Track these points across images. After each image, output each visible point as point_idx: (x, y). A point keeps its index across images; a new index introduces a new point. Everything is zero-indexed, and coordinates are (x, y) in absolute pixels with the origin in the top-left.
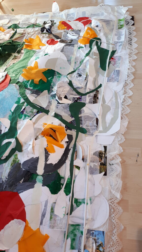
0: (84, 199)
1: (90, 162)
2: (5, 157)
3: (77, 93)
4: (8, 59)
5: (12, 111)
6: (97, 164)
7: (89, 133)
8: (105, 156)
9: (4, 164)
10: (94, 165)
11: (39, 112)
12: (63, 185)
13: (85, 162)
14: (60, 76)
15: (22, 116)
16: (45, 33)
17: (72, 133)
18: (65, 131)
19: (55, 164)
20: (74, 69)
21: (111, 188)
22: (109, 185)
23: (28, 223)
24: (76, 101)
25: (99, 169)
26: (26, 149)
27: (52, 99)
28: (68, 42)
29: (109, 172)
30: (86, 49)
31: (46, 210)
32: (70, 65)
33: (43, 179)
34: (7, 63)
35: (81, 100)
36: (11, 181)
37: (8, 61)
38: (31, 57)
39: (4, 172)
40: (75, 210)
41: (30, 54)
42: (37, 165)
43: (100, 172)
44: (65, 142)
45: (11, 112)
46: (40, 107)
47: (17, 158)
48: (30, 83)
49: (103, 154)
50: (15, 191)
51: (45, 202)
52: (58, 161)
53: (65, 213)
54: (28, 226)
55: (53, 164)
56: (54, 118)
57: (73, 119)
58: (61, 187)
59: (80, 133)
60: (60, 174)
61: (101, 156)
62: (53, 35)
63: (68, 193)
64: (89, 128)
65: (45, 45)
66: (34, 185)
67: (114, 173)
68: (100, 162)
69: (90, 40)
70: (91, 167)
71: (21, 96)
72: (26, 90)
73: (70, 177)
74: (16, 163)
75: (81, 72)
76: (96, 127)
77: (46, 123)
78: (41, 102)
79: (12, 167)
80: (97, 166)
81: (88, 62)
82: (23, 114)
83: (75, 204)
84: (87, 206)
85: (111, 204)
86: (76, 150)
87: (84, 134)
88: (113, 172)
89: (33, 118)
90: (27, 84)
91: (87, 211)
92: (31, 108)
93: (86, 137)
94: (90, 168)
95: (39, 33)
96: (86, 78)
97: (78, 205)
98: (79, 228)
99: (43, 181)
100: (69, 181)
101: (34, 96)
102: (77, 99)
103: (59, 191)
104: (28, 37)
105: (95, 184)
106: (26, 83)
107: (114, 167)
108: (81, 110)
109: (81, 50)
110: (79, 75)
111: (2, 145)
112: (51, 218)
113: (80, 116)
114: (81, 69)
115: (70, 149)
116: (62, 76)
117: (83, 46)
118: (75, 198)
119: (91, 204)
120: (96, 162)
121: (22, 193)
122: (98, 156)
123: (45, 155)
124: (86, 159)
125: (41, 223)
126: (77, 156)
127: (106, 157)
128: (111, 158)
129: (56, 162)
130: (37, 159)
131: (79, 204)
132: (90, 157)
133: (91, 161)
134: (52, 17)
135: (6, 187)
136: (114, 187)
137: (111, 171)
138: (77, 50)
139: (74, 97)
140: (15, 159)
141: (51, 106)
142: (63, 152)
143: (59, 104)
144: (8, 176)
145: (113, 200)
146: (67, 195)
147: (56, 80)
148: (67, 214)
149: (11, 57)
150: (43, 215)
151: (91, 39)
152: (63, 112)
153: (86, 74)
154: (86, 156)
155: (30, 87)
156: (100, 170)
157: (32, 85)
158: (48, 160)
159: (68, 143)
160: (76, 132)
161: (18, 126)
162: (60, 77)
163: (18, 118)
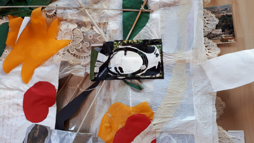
16: (94, 61)
95: (96, 41)
134: (185, 64)
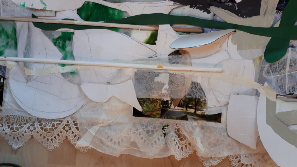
0: (73, 58)
1: (172, 72)
6: (164, 91)
7: (265, 69)
8: (189, 117)
10: (163, 84)
13: (170, 59)
17: (264, 15)
21: (101, 125)
22: (110, 122)
25: (151, 97)
29: (145, 124)
40: (46, 35)
43: (142, 99)
49: (196, 110)
59: (266, 40)
61: (188, 104)
63: (83, 15)
64: (284, 68)
67: (142, 136)
68: (172, 99)
70: (156, 76)
73: (126, 16)
76: (288, 93)
80: (160, 93)
83: (60, 34)
84: (57, 65)
85: (64, 123)
86: (206, 29)
87: (263, 54)
88: (144, 135)
91: (47, 66)
93: (254, 60)
94: (153, 74)
97: (58, 42)
98: (10, 47)
105: (109, 86)
107: (159, 139)
115: (209, 12)
118: (73, 33)
119: (63, 75)
120: (171, 91)
122: (190, 97)
124: (177, 63)
126: (188, 35)
127: (187, 120)
128: (183, 130)
131: (61, 45)
132: (187, 74)
133: (172, 76)
136: (106, 134)
137: (146, 129)
145: (74, 128)
148: (33, 16)
154: (188, 61)
156: (149, 99)
160: (269, 26)
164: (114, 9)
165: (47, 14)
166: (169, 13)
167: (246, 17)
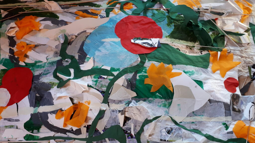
2: (58, 75)
3: (138, 132)
4: (184, 41)
5: (103, 68)
9: (53, 76)
11: (104, 93)
12: (32, 132)
14: (167, 106)
15: (97, 78)
16: (250, 71)
17: (83, 134)
18: (83, 126)
19: (48, 121)
20: (181, 122)
23: (5, 109)
24: (126, 132)
26: (61, 91)
27: (125, 103)
28: (235, 107)
30: (224, 134)
31: (12, 121)
32: (186, 115)
33: (36, 113)
34: (178, 42)
35: (128, 138)
36: (38, 86)
37: (183, 42)
38: (194, 66)
39: (46, 78)
41: (199, 63)
42: (47, 105)
44: (72, 128)
45: (101, 66)
46: (110, 92)
47: (55, 86)
48: (144, 75)
50: (32, 91)
51: (18, 119)
52: (51, 124)
53: (10, 138)
54: (3, 109)
55: (48, 120)
56: (99, 111)
57: (102, 132)
58: (30, 131)
60: (41, 129)
62: (250, 83)
63: (26, 139)
65: (223, 76)
66: (32, 107)
69: (245, 138)
71: (121, 71)
72: (133, 73)
73: (40, 138)
74: (51, 86)
75: (175, 132)
77: (91, 103)
78: (117, 93)
79: (49, 84)
81: (194, 140)
82: (99, 78)
86: (66, 140)
89: (95, 89)
90: (142, 72)
92: (107, 85)
95: (249, 64)
96: (165, 141)
99: (35, 113)
100: (36, 137)
101: (124, 83)
102: (128, 133)
103: (27, 130)
104: (235, 51)
106: (144, 70)
108: (115, 140)
109: (220, 127)
110: (170, 130)
111: (69, 69)
112: (6, 127)
113: (107, 139)
114: (180, 132)
115: (66, 134)
116: (166, 108)
117: (230, 130)
121: (28, 97)
123: (55, 110)
125: (5, 119)
129: (50, 123)
130: (52, 104)
135: (35, 83)
138: (221, 121)
139: (131, 128)
140: (55, 84)
141: (115, 104)
142: (61, 128)
143: (118, 112)
144: (43, 82)
146: (24, 138)
147: (159, 103)
148: (9, 140)
149: (191, 43)
150: (9, 120)
151: (246, 140)
152: (108, 119)
153: (172, 140)
155: (139, 76)
157: (142, 78)
158: (51, 114)
159: (71, 131)
160: (85, 137)
161: (86, 78)
162: (165, 106)
163: (94, 75)
164: (36, 136)
165: (13, 139)
166: (54, 136)
167: (78, 135)
